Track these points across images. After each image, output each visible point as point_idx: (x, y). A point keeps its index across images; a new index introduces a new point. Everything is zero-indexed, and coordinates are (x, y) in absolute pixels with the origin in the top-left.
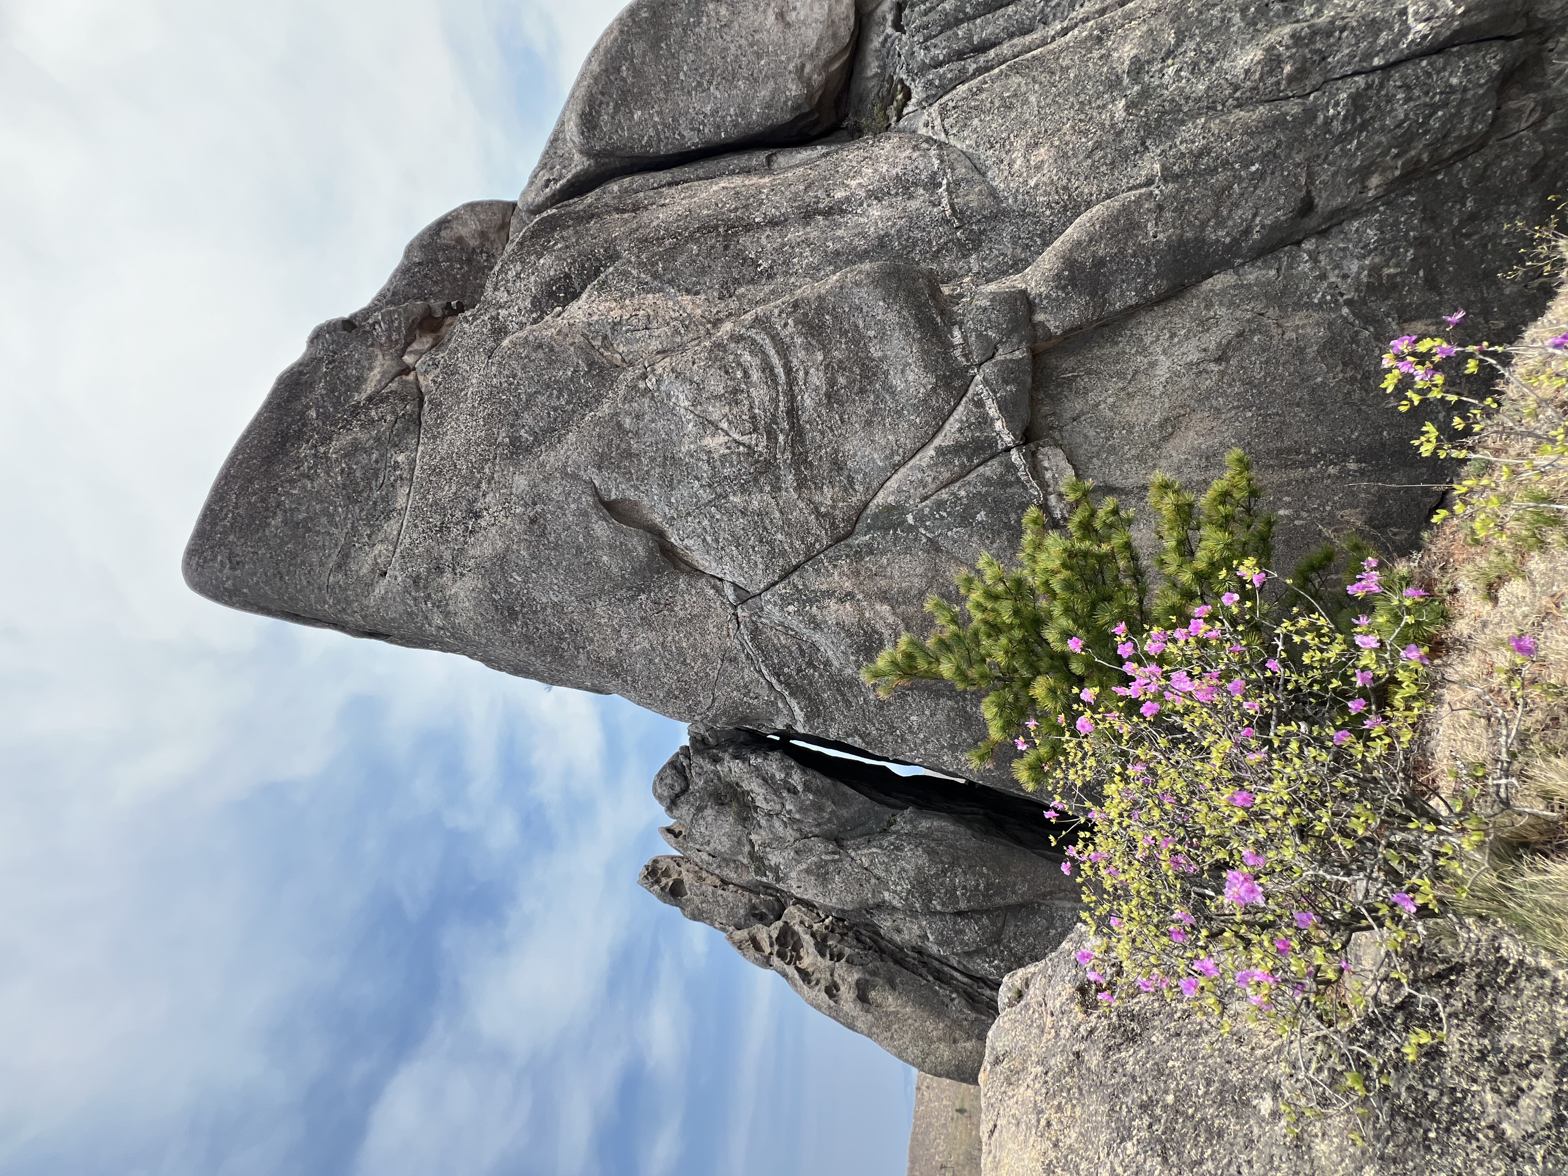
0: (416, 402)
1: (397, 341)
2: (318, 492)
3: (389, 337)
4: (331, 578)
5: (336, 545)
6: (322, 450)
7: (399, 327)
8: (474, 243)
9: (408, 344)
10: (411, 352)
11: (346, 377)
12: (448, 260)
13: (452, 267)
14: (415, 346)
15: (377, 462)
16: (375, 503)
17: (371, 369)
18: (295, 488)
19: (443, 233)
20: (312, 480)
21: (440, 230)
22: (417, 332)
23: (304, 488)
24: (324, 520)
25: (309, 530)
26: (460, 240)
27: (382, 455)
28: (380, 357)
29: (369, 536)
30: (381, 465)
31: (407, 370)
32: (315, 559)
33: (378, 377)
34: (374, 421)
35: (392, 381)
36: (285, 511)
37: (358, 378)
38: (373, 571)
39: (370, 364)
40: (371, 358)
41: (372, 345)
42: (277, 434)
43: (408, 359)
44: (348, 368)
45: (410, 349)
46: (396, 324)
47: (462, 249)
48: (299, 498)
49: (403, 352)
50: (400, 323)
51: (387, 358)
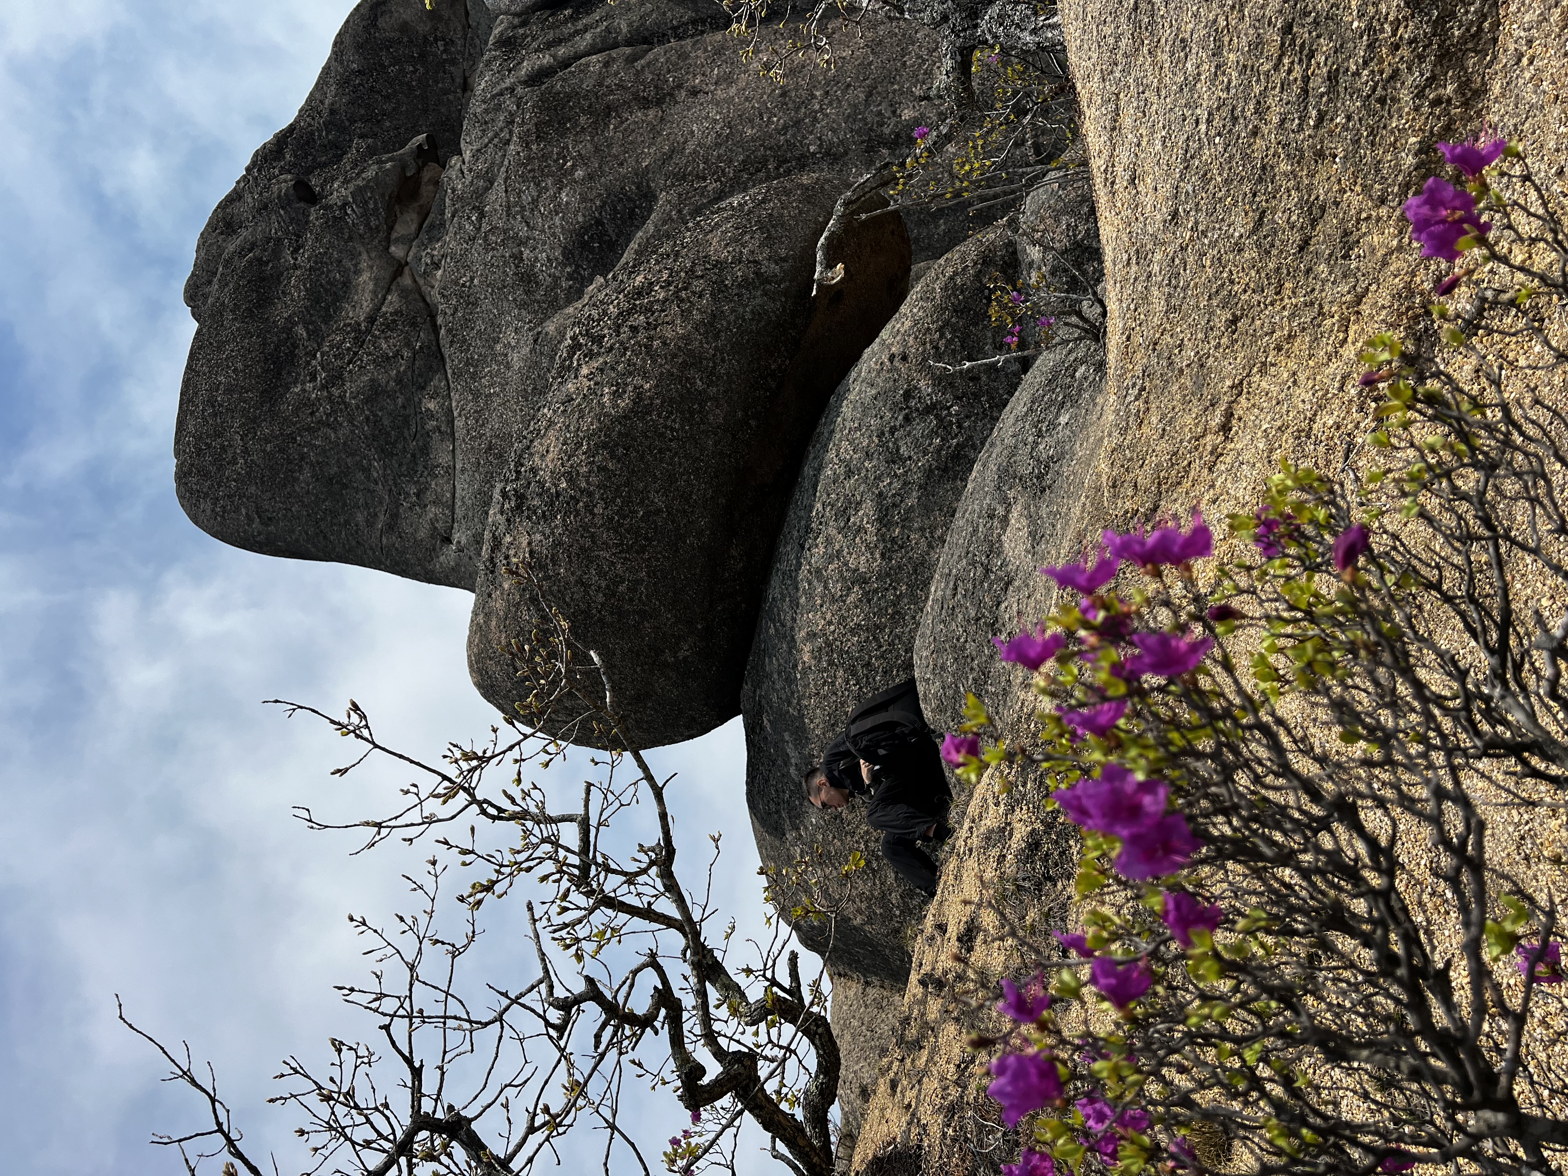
0: (428, 325)
1: (377, 227)
2: (345, 443)
3: (367, 225)
4: (384, 540)
5: (381, 503)
6: (336, 392)
7: (376, 209)
8: (423, 28)
9: (391, 228)
10: (397, 240)
11: (329, 282)
12: (396, 61)
13: (402, 70)
14: (400, 230)
15: (404, 407)
16: (413, 455)
17: (358, 272)
18: (316, 438)
19: (381, 23)
20: (335, 430)
21: (376, 18)
22: (397, 207)
23: (327, 438)
24: (360, 476)
25: (345, 486)
26: (404, 27)
27: (408, 400)
28: (365, 256)
29: (418, 495)
30: (410, 411)
31: (400, 267)
32: (360, 518)
33: (371, 286)
34: (388, 358)
35: (388, 291)
36: (312, 465)
37: (344, 284)
38: (432, 537)
39: (355, 265)
40: (354, 256)
41: (351, 238)
42: (266, 359)
43: (397, 251)
44: (329, 271)
45: (394, 235)
46: (371, 206)
47: (411, 41)
48: (324, 451)
49: (388, 241)
50: (375, 203)
51: (373, 255)
